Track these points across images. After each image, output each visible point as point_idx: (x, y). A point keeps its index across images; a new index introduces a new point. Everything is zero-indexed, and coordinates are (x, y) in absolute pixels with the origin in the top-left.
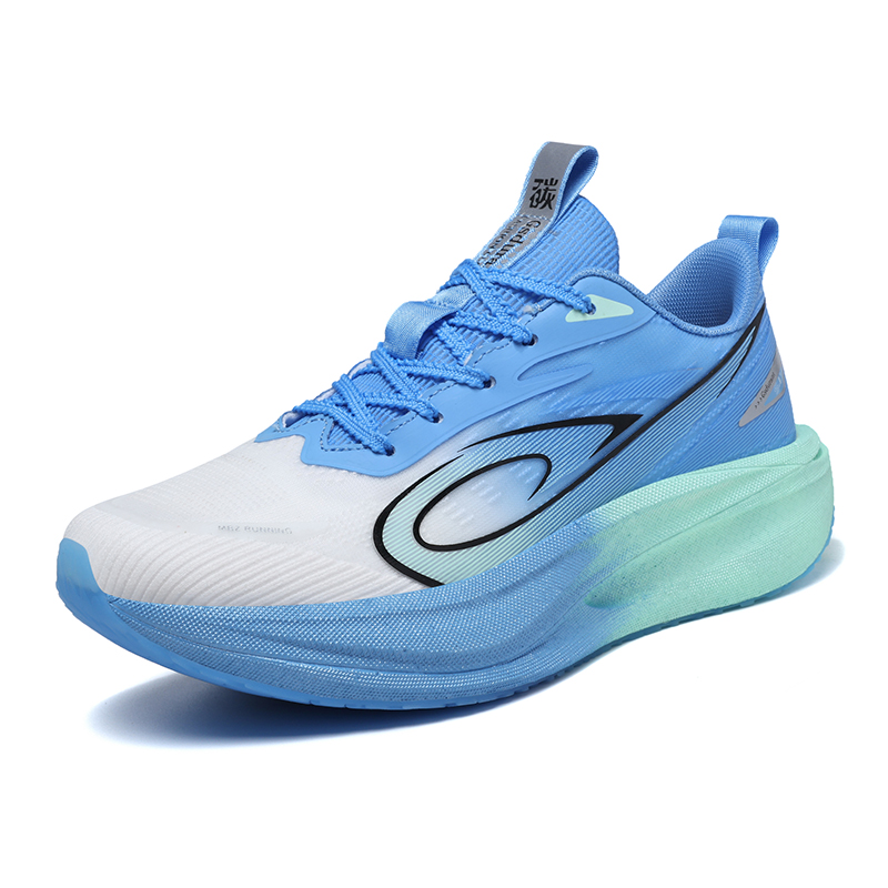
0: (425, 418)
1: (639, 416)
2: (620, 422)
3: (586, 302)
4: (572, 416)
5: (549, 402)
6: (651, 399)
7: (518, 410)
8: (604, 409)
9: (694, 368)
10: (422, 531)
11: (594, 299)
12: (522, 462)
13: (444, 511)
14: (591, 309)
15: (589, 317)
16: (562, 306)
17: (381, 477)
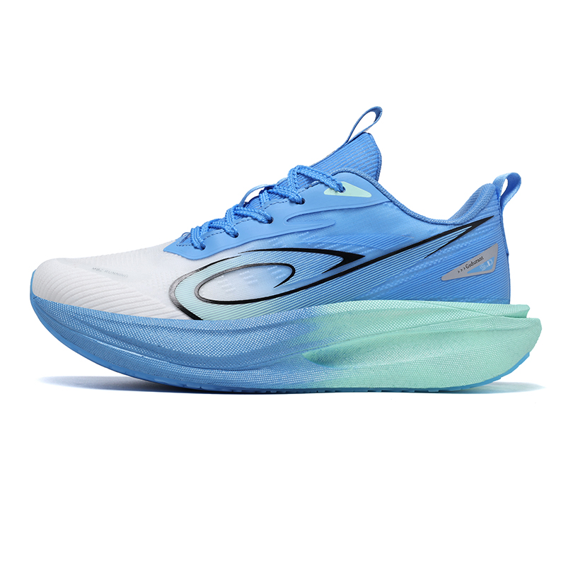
0: (228, 234)
1: (362, 256)
2: (348, 257)
3: (339, 185)
4: (316, 247)
5: (303, 237)
6: (372, 248)
7: (282, 238)
8: (338, 247)
9: (408, 235)
10: (202, 289)
11: (344, 184)
12: (276, 267)
13: (219, 282)
14: (342, 190)
15: (339, 194)
16: (323, 185)
17: (192, 260)
